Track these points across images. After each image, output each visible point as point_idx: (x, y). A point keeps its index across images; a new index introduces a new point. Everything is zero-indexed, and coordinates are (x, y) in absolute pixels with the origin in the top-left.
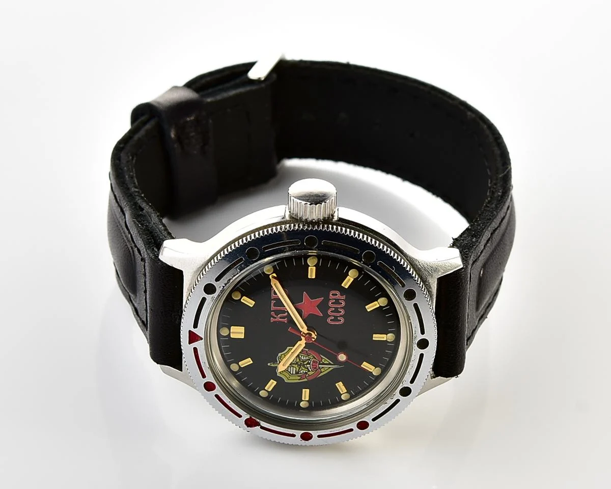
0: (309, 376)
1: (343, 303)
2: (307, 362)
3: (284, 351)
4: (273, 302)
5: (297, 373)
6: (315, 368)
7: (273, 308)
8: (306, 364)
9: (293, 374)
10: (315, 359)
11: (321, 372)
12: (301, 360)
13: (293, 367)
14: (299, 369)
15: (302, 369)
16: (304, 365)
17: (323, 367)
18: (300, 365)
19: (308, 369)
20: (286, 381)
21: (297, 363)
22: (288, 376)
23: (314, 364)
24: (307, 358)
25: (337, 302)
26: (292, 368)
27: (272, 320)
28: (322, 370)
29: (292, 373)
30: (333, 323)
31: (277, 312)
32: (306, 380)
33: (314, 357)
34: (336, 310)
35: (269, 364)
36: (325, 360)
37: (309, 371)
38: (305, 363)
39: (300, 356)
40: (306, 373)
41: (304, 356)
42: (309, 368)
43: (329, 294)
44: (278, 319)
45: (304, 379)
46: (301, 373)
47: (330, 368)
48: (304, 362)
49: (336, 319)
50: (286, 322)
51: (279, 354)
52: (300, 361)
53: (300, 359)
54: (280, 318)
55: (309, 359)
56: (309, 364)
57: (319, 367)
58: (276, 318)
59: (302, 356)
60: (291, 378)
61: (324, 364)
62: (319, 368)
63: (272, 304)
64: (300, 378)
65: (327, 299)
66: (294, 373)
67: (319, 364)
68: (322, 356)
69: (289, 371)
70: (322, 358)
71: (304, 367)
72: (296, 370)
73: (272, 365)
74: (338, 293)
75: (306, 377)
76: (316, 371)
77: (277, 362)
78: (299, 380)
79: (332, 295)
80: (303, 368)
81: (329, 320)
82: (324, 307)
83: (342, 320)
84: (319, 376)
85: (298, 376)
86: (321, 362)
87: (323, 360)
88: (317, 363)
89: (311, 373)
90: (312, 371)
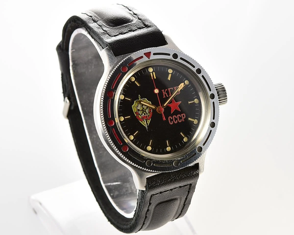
0: (138, 116)
2: (145, 113)
3: (148, 100)
4: (172, 88)
5: (138, 110)
6: (143, 118)
7: (169, 89)
8: (144, 113)
9: (137, 108)
11: (142, 122)
13: (141, 107)
14: (141, 110)
16: (144, 112)
17: (145, 122)
19: (142, 114)
21: (143, 108)
22: (136, 106)
23: (145, 117)
24: (147, 113)
25: (180, 118)
26: (140, 107)
27: (163, 90)
28: (143, 122)
29: (138, 107)
30: (169, 119)
31: (168, 92)
32: (136, 115)
33: (149, 115)
34: (176, 119)
35: (139, 95)
36: (149, 122)
37: (141, 115)
39: (148, 109)
41: (148, 111)
42: (142, 115)
43: (183, 113)
44: (164, 93)
45: (136, 114)
46: (139, 112)
47: (145, 125)
48: (145, 111)
49: (171, 120)
50: (164, 97)
51: (146, 99)
52: (145, 110)
53: (146, 109)
55: (147, 114)
56: (145, 114)
57: (144, 120)
59: (148, 110)
61: (146, 121)
62: (143, 120)
63: (171, 88)
65: (180, 113)
66: (138, 109)
69: (138, 106)
70: (149, 120)
72: (139, 109)
73: (139, 97)
75: (137, 115)
76: (142, 119)
77: (142, 99)
78: (135, 112)
79: (183, 115)
80: (141, 112)
81: (170, 117)
83: (172, 123)
84: (140, 121)
85: (137, 111)
86: (147, 120)
87: (148, 121)
88: (146, 118)
89: (140, 117)
90: (141, 117)
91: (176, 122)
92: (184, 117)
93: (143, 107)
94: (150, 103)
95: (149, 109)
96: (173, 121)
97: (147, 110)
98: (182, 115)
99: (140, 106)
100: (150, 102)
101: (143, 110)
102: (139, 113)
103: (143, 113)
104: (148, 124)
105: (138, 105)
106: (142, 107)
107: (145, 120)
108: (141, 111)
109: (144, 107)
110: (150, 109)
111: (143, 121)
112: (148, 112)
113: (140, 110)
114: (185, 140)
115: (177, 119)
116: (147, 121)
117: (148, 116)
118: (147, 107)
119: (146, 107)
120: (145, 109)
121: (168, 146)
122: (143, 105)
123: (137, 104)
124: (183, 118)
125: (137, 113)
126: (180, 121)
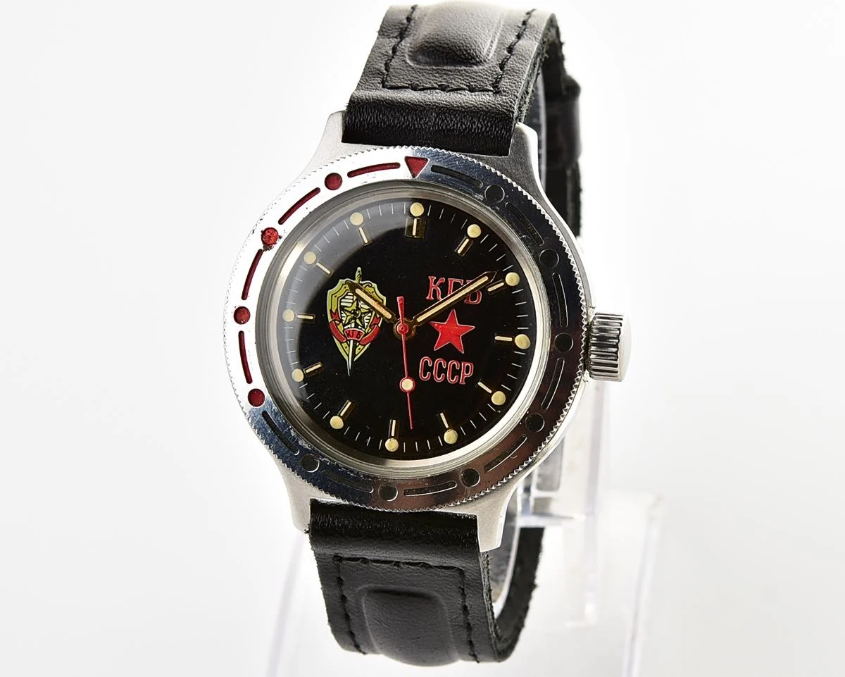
0: (337, 325)
1: (452, 381)
2: (360, 324)
3: (380, 291)
4: (461, 282)
5: (342, 308)
6: (348, 335)
7: (452, 281)
8: (355, 322)
9: (341, 302)
10: (364, 336)
11: (341, 343)
12: (363, 315)
13: (353, 303)
15: (347, 316)
16: (355, 319)
17: (349, 346)
19: (348, 324)
20: (329, 291)
21: (358, 309)
22: (338, 295)
23: (355, 334)
24: (366, 324)
25: (456, 372)
26: (351, 301)
27: (432, 278)
28: (345, 345)
29: (343, 300)
30: (421, 363)
31: (444, 286)
32: (330, 320)
33: (368, 333)
34: (442, 370)
35: (359, 269)
36: (361, 350)
37: (344, 325)
38: (358, 321)
40: (341, 321)
41: (370, 320)
42: (349, 326)
43: (469, 362)
44: (433, 287)
45: (332, 317)
46: (341, 314)
47: (348, 355)
48: (360, 319)
49: (427, 369)
50: (428, 298)
51: (375, 285)
52: (362, 313)
53: (365, 313)
54: (434, 290)
55: (364, 327)
56: (357, 325)
57: (350, 341)
58: (435, 284)
59: (371, 317)
60: (335, 299)
61: (355, 347)
62: (347, 340)
63: (457, 280)
64: (334, 311)
66: (342, 304)
67: (355, 341)
68: (367, 346)
69: (346, 297)
70: (365, 346)
71: (351, 319)
72: (347, 307)
73: (357, 274)
74: (470, 374)
75: (334, 320)
76: (344, 336)
78: (331, 311)
79: (468, 366)
80: (349, 318)
81: (426, 359)
82: (449, 353)
83: (426, 378)
84: (335, 340)
85: (337, 310)
86: (358, 344)
87: (360, 346)
88: (357, 337)
89: (340, 327)
90: (344, 329)
91: (440, 379)
92: (467, 372)
93: (358, 304)
94: (383, 300)
95: (375, 315)
96: (432, 374)
97: (366, 317)
98: (465, 365)
99: (352, 298)
100: (385, 298)
101: (355, 313)
102: (342, 317)
103: (353, 321)
104: (356, 356)
105: (347, 295)
106: (355, 303)
107: (352, 342)
108: (348, 314)
109: (362, 306)
110: (377, 318)
111: (346, 342)
112: (368, 323)
113: (347, 311)
114: (449, 439)
115: (445, 371)
116: (357, 347)
117: (366, 334)
118: (368, 309)
119: (367, 307)
120: (363, 311)
121: (392, 437)
122: (359, 298)
123: (343, 290)
124: (465, 375)
125: (335, 314)
126: (453, 379)
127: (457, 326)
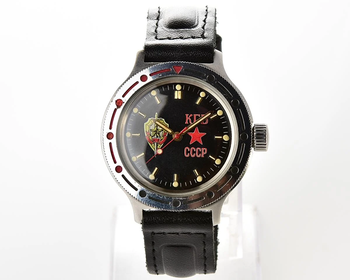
0: (149, 137)
1: (199, 156)
3: (166, 122)
6: (154, 140)
7: (195, 115)
10: (161, 141)
11: (151, 144)
12: (159, 132)
13: (155, 128)
14: (153, 131)
15: (153, 133)
17: (155, 145)
18: (156, 132)
20: (145, 123)
21: (157, 130)
22: (149, 125)
23: (157, 140)
24: (161, 136)
25: (200, 153)
27: (187, 115)
28: (153, 145)
29: (151, 127)
30: (185, 150)
31: (192, 118)
32: (146, 135)
33: (162, 139)
34: (194, 152)
35: (156, 113)
37: (152, 137)
38: (158, 135)
39: (162, 132)
40: (151, 135)
41: (162, 134)
42: (154, 137)
43: (205, 148)
44: (187, 118)
45: (147, 134)
46: (150, 132)
47: (155, 149)
48: (159, 134)
49: (188, 152)
50: (186, 123)
51: (163, 119)
52: (159, 131)
53: (160, 131)
55: (160, 137)
56: (157, 137)
57: (155, 143)
59: (163, 132)
60: (147, 127)
63: (197, 115)
64: (147, 132)
65: (201, 147)
66: (150, 128)
67: (157, 143)
68: (162, 144)
69: (152, 125)
70: (161, 144)
71: (155, 134)
72: (152, 129)
73: (156, 115)
74: (205, 153)
78: (146, 131)
79: (205, 150)
81: (187, 148)
82: (196, 145)
83: (188, 156)
84: (149, 143)
86: (158, 144)
88: (158, 141)
90: (152, 139)
91: (193, 156)
92: (204, 152)
94: (167, 125)
95: (165, 132)
96: (190, 154)
98: (203, 149)
107: (156, 143)
109: (159, 128)
110: (166, 133)
111: (153, 143)
112: (162, 135)
114: (199, 180)
115: (195, 152)
117: (161, 140)
118: (162, 130)
119: (161, 129)
120: (159, 130)
121: (175, 181)
122: (158, 125)
123: (150, 123)
125: (148, 133)
126: (199, 155)
127: (199, 133)
